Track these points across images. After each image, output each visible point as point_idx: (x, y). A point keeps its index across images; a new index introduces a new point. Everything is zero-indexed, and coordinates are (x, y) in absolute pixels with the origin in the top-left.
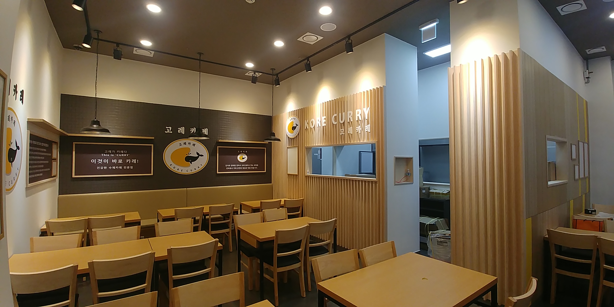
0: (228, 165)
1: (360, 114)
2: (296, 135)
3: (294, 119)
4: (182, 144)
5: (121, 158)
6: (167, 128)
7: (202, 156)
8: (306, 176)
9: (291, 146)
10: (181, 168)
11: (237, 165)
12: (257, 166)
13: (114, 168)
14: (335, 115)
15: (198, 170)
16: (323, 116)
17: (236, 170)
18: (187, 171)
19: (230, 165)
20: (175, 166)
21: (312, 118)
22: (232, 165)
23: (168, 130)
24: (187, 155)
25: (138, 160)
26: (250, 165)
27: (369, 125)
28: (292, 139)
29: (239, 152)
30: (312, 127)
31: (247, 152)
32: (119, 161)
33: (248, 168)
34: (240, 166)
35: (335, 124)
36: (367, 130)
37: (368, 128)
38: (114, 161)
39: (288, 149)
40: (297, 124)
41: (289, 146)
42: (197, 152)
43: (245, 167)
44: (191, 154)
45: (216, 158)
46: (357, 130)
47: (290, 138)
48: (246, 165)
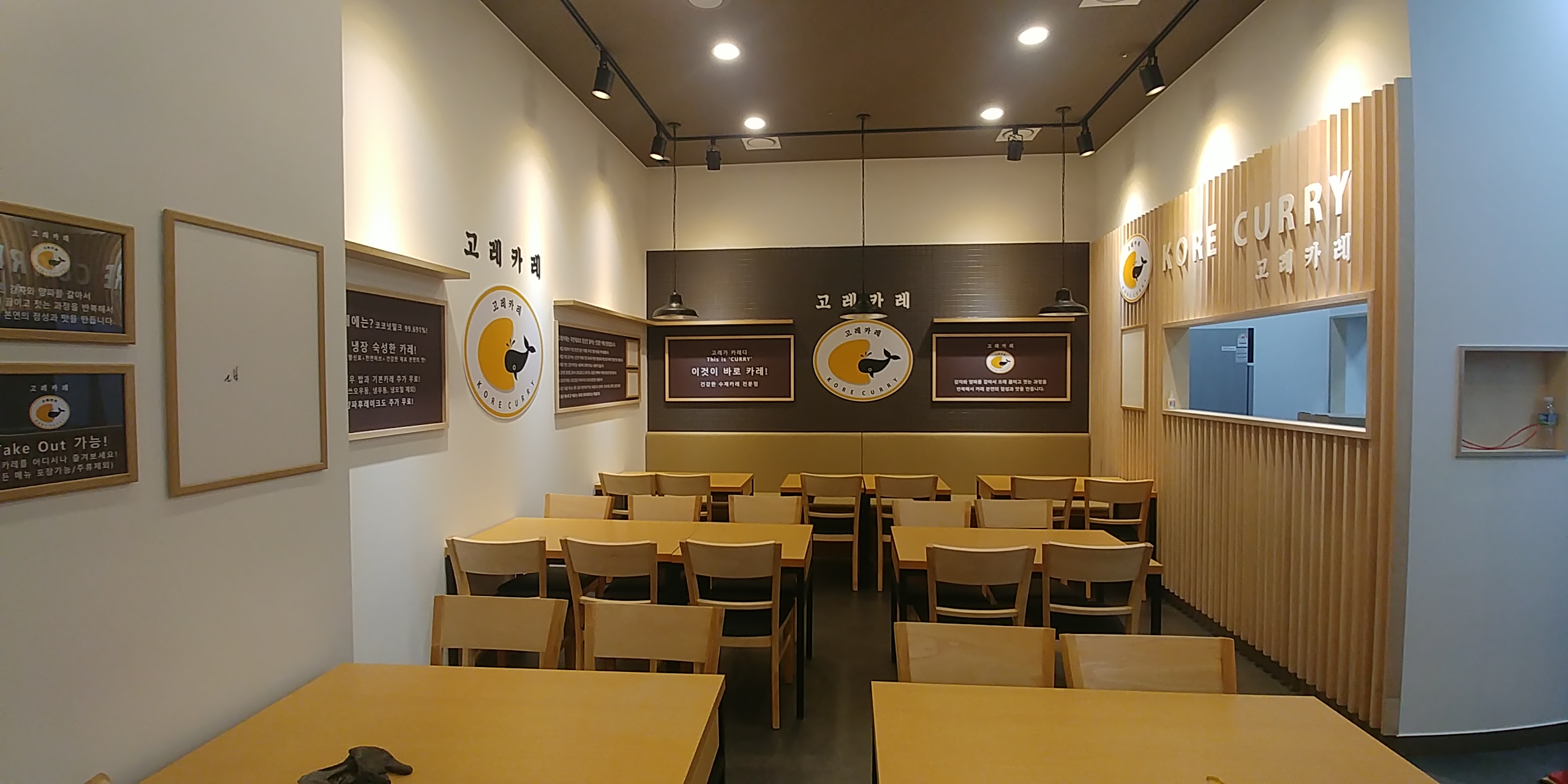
0: (961, 382)
1: (1317, 198)
2: (1142, 291)
3: (1137, 243)
4: (852, 332)
5: (738, 364)
6: (820, 297)
7: (896, 358)
8: (1164, 413)
9: (1130, 326)
10: (849, 387)
11: (985, 380)
12: (1042, 385)
13: (727, 386)
14: (1243, 215)
15: (887, 391)
16: (1209, 225)
17: (982, 394)
18: (864, 393)
19: (965, 382)
20: (839, 381)
21: (1180, 235)
22: (971, 382)
23: (822, 302)
24: (862, 356)
25: (766, 369)
26: (1022, 381)
27: (1346, 234)
28: (1132, 303)
29: (990, 346)
30: (1181, 263)
31: (1013, 347)
32: (735, 371)
33: (1017, 388)
34: (994, 384)
35: (1241, 247)
36: (1339, 255)
37: (1342, 246)
38: (728, 371)
39: (1123, 336)
40: (1144, 259)
41: (1126, 327)
42: (885, 350)
43: (1008, 385)
44: (871, 353)
45: (929, 363)
46: (1306, 256)
47: (1128, 303)
48: (1011, 382)
